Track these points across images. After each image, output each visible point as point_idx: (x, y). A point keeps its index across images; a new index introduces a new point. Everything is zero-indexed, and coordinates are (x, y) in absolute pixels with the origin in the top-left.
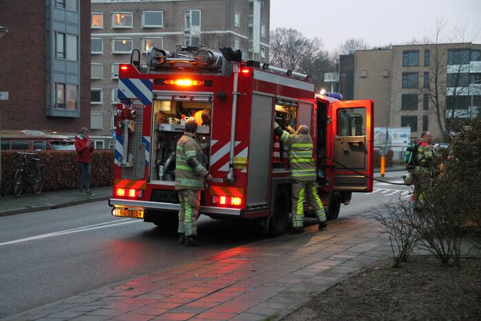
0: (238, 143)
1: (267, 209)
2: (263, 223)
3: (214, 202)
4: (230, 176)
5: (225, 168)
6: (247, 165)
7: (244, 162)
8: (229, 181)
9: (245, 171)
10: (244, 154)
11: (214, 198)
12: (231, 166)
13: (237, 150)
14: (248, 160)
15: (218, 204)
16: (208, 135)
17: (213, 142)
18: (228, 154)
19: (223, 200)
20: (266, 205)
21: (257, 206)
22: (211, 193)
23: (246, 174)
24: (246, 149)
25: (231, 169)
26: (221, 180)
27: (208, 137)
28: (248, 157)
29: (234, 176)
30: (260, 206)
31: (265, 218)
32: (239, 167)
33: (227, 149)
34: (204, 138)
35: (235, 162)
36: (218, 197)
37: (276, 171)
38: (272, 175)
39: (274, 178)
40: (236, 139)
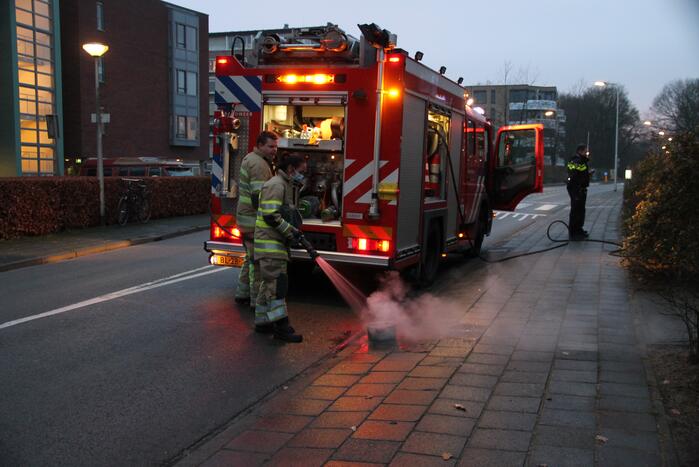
0: (384, 163)
1: (418, 253)
2: (413, 270)
3: (350, 246)
4: (372, 210)
5: (366, 198)
6: (397, 194)
7: (393, 190)
8: (371, 217)
9: (394, 203)
10: (393, 177)
11: (350, 240)
12: (374, 196)
13: (383, 173)
14: (399, 187)
15: (355, 250)
16: (341, 152)
17: (348, 163)
18: (370, 179)
19: (363, 244)
20: (418, 248)
21: (408, 250)
22: (345, 234)
23: (396, 208)
24: (396, 171)
25: (375, 200)
26: (360, 216)
27: (339, 155)
28: (399, 183)
29: (379, 210)
30: (411, 250)
31: (414, 266)
32: (386, 198)
33: (370, 170)
34: (333, 157)
35: (380, 190)
36: (356, 239)
37: (428, 201)
38: (424, 207)
39: (426, 211)
40: (381, 158)
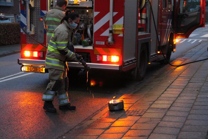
0: (115, 13)
1: (135, 62)
2: (133, 72)
3: (98, 60)
4: (110, 40)
5: (106, 33)
6: (123, 31)
7: (121, 28)
8: (109, 43)
9: (121, 35)
10: (120, 22)
11: (98, 57)
12: (111, 32)
13: (115, 19)
14: (124, 27)
15: (101, 61)
16: (92, 8)
17: (96, 14)
18: (108, 22)
19: (105, 58)
20: (135, 59)
21: (130, 61)
22: (95, 53)
23: (122, 38)
24: (122, 18)
25: (111, 34)
26: (103, 43)
27: (91, 10)
28: (124, 24)
29: (113, 39)
30: (131, 61)
31: (133, 69)
32: (117, 33)
33: (108, 17)
34: (87, 11)
35: (114, 29)
36: (101, 56)
37: (140, 34)
38: (138, 37)
39: (139, 40)
40: (114, 11)
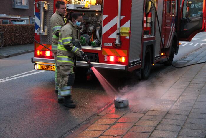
0: (123, 17)
1: (140, 63)
2: (138, 72)
3: (106, 60)
4: (117, 42)
5: (114, 35)
6: (130, 33)
7: (127, 31)
8: (116, 45)
9: (128, 37)
10: (127, 25)
11: (106, 57)
12: (118, 34)
13: (122, 22)
14: (130, 30)
15: (108, 62)
16: (101, 12)
17: (104, 17)
18: (116, 25)
19: (112, 59)
20: (140, 60)
21: (135, 61)
22: (103, 54)
23: (129, 40)
25: (118, 36)
26: (111, 45)
28: (130, 27)
29: (120, 41)
30: (137, 61)
31: (138, 70)
32: (124, 35)
33: (116, 20)
34: (97, 14)
35: (121, 31)
36: (109, 56)
37: (145, 36)
38: (143, 39)
39: (144, 42)
40: (121, 15)
